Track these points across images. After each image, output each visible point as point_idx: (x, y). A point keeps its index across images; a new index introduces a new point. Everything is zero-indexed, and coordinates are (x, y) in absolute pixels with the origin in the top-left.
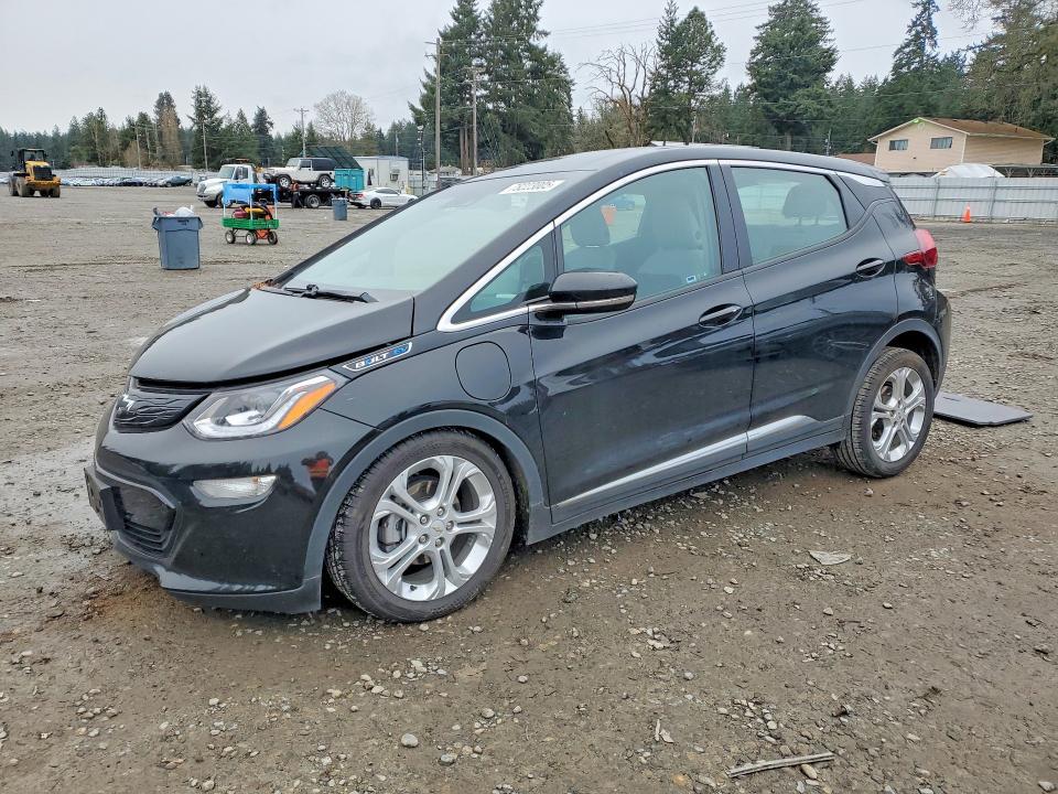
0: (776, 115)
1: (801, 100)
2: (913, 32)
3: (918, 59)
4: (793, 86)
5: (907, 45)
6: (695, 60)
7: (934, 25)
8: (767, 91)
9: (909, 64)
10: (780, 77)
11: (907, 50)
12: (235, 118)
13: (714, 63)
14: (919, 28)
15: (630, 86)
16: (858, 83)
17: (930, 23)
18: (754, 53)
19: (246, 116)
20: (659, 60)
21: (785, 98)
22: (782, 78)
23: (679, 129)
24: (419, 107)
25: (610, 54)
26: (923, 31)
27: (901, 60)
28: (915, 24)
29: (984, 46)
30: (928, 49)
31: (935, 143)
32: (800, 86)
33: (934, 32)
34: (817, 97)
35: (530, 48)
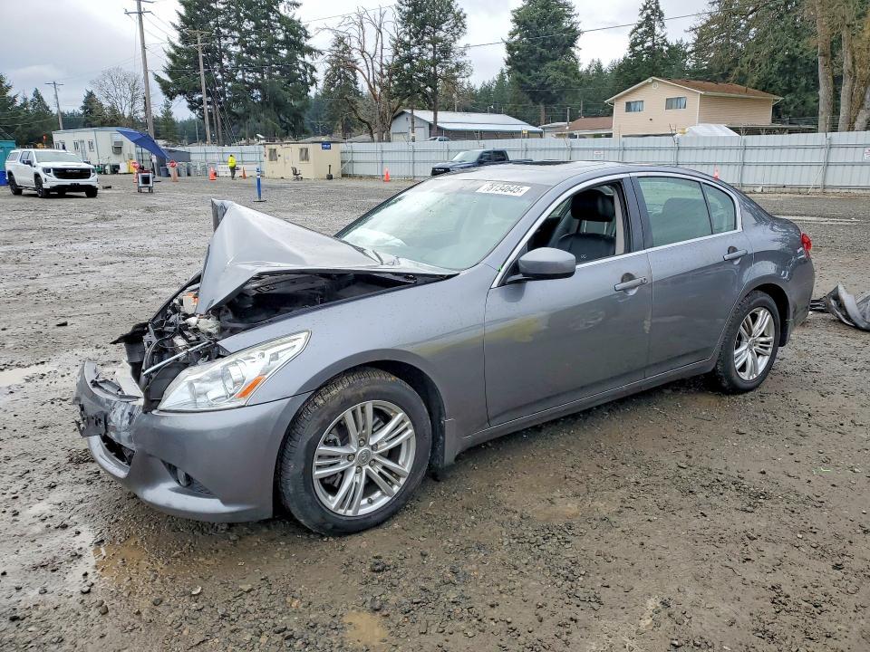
0: (529, 87)
1: (550, 72)
2: (645, 15)
3: (649, 39)
4: (542, 60)
5: (640, 26)
6: (437, 26)
7: (661, 9)
8: (519, 64)
9: (642, 42)
10: (531, 51)
11: (640, 30)
12: (30, 97)
13: (456, 30)
14: (649, 11)
15: (372, 53)
16: (606, 65)
17: (658, 7)
18: (512, 34)
19: (43, 95)
20: (399, 26)
21: (536, 70)
22: (533, 52)
23: (425, 96)
24: (166, 77)
25: (351, 21)
26: (652, 16)
27: (636, 39)
28: (645, 8)
29: (704, 26)
30: (658, 30)
31: (670, 104)
32: (550, 60)
33: (661, 15)
34: (565, 70)
35: (282, 19)
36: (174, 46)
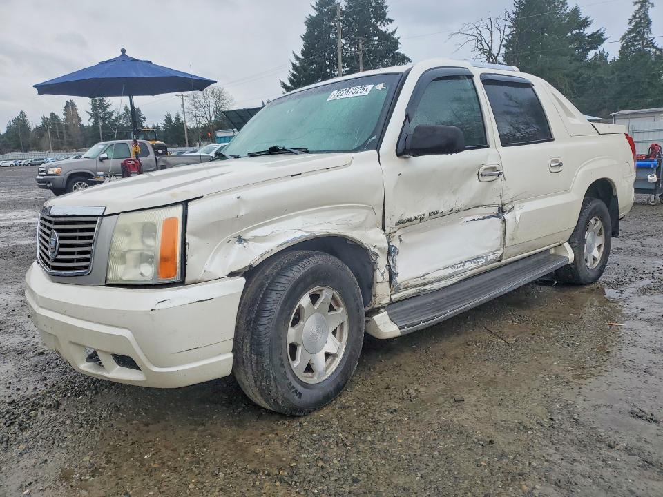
2: (633, 24)
7: (649, 17)
11: (631, 36)
14: (638, 20)
17: (646, 16)
33: (649, 22)
36: (297, 58)
